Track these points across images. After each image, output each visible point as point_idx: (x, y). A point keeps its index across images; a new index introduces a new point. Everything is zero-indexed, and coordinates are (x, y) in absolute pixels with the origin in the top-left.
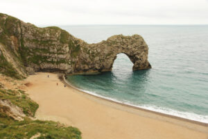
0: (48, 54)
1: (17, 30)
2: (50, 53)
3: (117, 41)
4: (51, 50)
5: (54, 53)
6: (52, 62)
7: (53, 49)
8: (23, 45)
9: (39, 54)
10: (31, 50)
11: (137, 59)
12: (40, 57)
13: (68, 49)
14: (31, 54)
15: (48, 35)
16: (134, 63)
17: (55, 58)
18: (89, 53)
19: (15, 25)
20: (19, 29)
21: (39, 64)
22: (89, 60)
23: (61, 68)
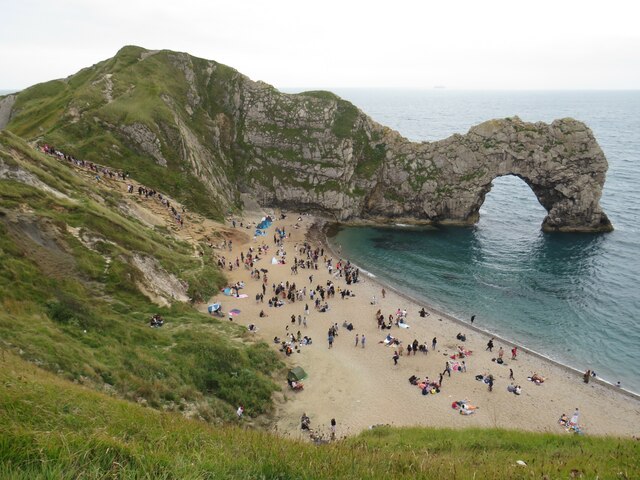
0: (297, 165)
1: (231, 98)
2: (303, 161)
3: (500, 136)
4: (307, 155)
5: (313, 162)
6: (307, 186)
7: (313, 150)
8: (241, 137)
9: (275, 161)
10: (259, 151)
11: (560, 197)
12: (277, 170)
13: (349, 154)
14: (258, 161)
15: (302, 113)
16: (548, 209)
17: (315, 175)
18: (408, 169)
19: (230, 88)
20: (237, 97)
21: (272, 189)
22: (405, 187)
23: (327, 203)
